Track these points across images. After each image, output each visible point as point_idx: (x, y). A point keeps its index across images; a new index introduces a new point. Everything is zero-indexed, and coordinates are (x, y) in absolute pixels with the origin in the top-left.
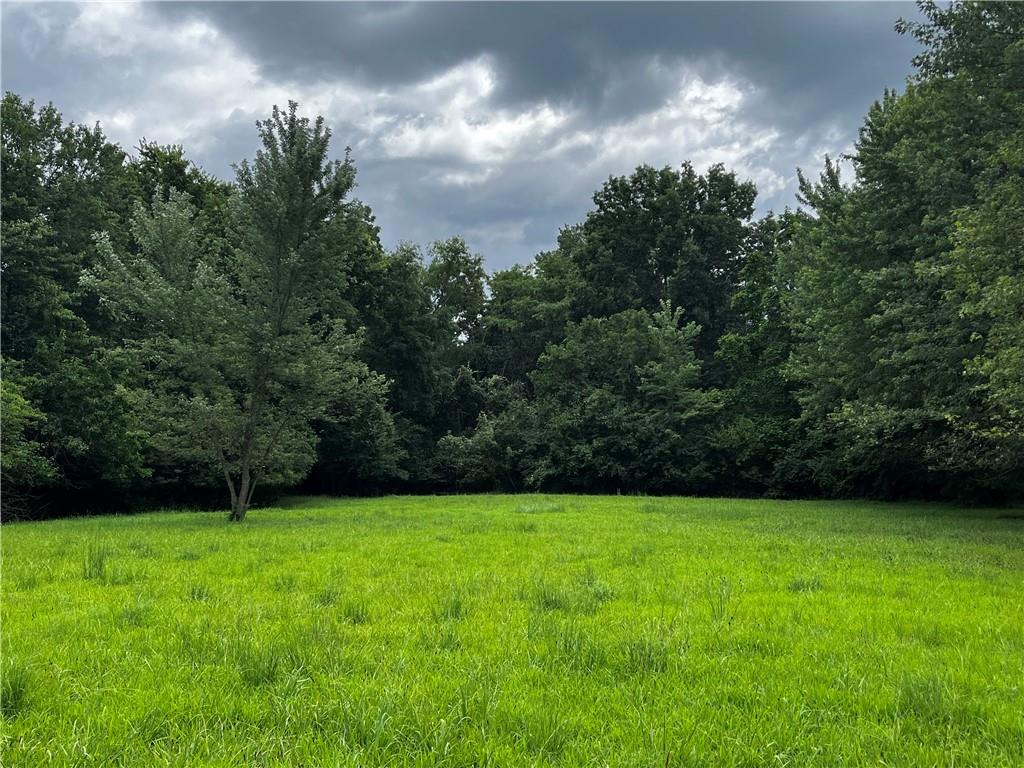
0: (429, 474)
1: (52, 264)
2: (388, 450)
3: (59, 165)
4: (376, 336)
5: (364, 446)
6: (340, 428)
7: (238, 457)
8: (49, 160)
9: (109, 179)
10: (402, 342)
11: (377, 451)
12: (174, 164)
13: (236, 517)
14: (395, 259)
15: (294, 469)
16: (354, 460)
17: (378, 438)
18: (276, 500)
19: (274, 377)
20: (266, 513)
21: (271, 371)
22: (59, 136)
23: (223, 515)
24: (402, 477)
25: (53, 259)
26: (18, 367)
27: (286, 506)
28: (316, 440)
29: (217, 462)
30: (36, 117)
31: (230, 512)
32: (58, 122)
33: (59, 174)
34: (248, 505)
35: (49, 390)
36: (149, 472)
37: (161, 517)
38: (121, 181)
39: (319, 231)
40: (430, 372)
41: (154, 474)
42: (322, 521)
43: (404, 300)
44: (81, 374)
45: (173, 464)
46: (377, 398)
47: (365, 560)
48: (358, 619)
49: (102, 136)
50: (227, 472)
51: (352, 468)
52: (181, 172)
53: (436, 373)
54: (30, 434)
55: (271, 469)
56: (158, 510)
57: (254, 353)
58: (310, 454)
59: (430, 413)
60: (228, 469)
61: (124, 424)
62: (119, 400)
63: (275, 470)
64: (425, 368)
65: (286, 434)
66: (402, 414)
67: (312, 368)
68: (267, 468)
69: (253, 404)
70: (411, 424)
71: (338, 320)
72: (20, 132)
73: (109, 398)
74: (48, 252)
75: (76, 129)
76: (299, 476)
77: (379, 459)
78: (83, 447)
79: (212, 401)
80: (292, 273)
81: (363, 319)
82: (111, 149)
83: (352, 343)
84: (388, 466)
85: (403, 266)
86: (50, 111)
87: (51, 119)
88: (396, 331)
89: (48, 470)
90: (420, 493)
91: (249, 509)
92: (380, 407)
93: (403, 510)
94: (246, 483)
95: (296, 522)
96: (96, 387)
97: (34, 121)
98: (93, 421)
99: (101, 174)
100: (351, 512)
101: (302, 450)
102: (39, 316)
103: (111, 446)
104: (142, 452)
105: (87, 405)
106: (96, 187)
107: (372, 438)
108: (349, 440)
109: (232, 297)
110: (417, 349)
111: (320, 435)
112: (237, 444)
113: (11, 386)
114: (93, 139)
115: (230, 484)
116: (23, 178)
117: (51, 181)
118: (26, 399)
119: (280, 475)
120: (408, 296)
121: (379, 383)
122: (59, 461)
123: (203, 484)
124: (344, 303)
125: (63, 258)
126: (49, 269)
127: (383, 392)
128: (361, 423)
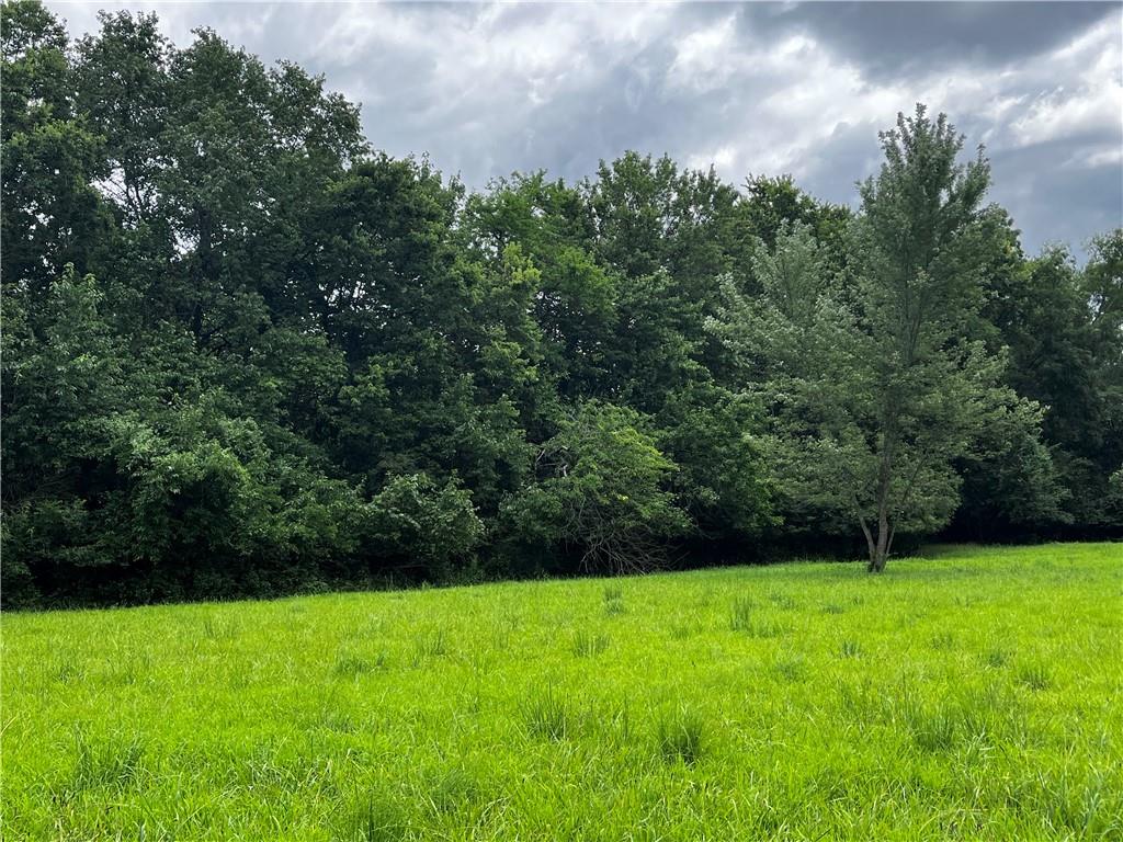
0: (1100, 516)
1: (674, 315)
2: (1046, 489)
3: (676, 214)
4: (1022, 356)
5: (1015, 486)
6: (984, 466)
7: (872, 502)
8: (667, 211)
9: (724, 221)
10: (1057, 361)
11: (1033, 491)
12: (786, 194)
13: (876, 568)
14: (1041, 263)
15: (935, 514)
16: (1004, 502)
17: (1032, 476)
18: (917, 548)
19: (906, 411)
20: (906, 563)
21: (904, 405)
22: (675, 185)
23: (859, 565)
24: (1066, 521)
25: (676, 310)
26: (650, 421)
27: (930, 556)
28: (959, 480)
29: (849, 509)
30: (653, 171)
31: (868, 563)
32: (673, 171)
33: (677, 225)
34: (888, 555)
35: (678, 440)
36: (780, 520)
37: (796, 567)
38: (735, 221)
39: (950, 244)
40: (1094, 393)
41: (785, 522)
42: (973, 573)
43: (1054, 310)
44: (708, 423)
45: (804, 511)
46: (1028, 429)
47: (1033, 617)
48: (1039, 684)
49: (716, 178)
50: (862, 519)
51: (1003, 512)
52: (793, 202)
53: (1101, 394)
54: (665, 486)
55: (909, 515)
56: (792, 560)
57: (884, 388)
58: (952, 496)
59: (1097, 443)
60: (862, 516)
61: (752, 471)
62: (747, 446)
63: (913, 516)
64: (1086, 389)
65: (925, 474)
66: (1061, 447)
67: (951, 399)
68: (905, 513)
69: (886, 443)
70: (1073, 458)
71: (976, 343)
72: (639, 189)
73: (736, 446)
74: (670, 303)
75: (690, 175)
76: (942, 522)
77: (1035, 500)
78: (714, 497)
79: (841, 442)
80: (922, 296)
81: (1005, 338)
82: (724, 190)
83: (995, 366)
84: (1047, 508)
85: (1050, 272)
86: (666, 162)
87: (667, 170)
88: (1048, 349)
89: (683, 520)
90: (1089, 540)
91: (889, 558)
92: (1033, 439)
93: (1071, 560)
94: (883, 530)
95: (944, 572)
96: (722, 435)
97: (652, 175)
98: (722, 471)
99: (715, 218)
100: (1006, 562)
101: (943, 492)
102: (666, 368)
103: (740, 494)
104: (772, 501)
105: (715, 454)
106: (711, 231)
107: (1025, 476)
108: (997, 480)
109: (856, 330)
110: (1076, 369)
111: (964, 475)
112: (871, 488)
113: (645, 440)
114: (707, 184)
115: (867, 532)
116: (646, 234)
117: (670, 232)
118: (659, 451)
119: (920, 522)
120: (1060, 305)
121: (1031, 411)
122: (692, 512)
123: (836, 532)
124: (983, 322)
125: (684, 308)
126: (671, 320)
127: (1038, 421)
128: (1010, 459)
